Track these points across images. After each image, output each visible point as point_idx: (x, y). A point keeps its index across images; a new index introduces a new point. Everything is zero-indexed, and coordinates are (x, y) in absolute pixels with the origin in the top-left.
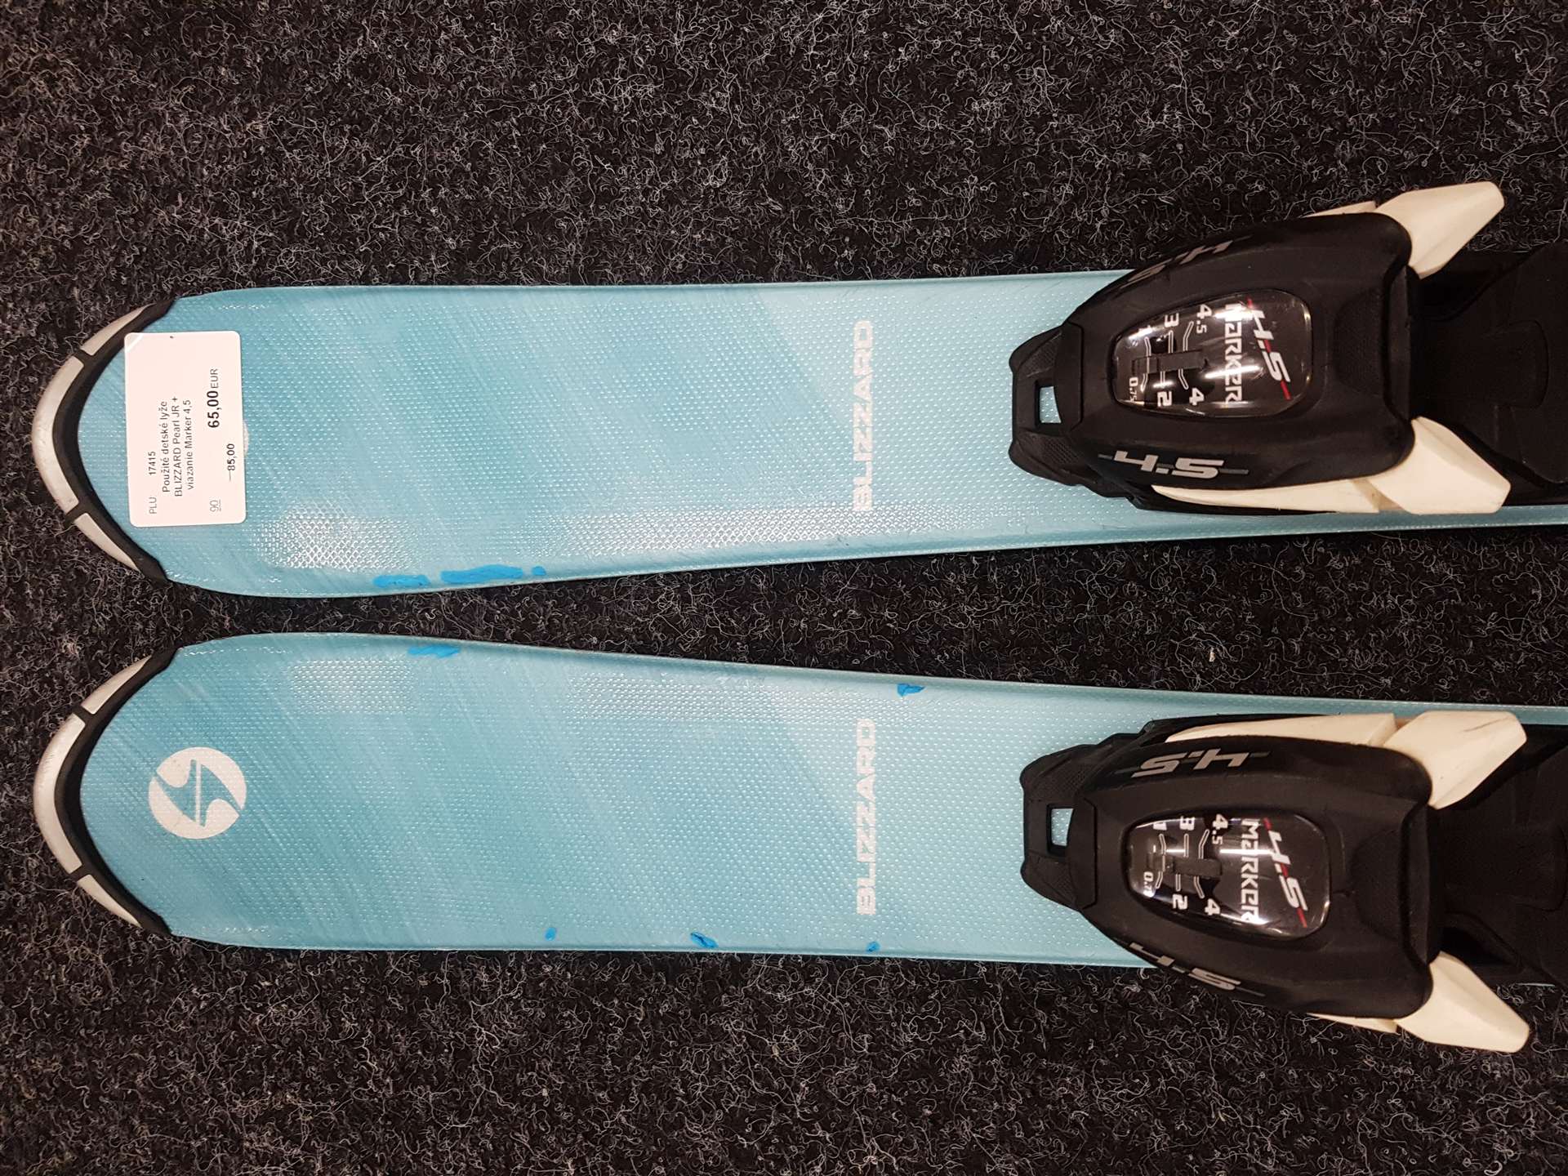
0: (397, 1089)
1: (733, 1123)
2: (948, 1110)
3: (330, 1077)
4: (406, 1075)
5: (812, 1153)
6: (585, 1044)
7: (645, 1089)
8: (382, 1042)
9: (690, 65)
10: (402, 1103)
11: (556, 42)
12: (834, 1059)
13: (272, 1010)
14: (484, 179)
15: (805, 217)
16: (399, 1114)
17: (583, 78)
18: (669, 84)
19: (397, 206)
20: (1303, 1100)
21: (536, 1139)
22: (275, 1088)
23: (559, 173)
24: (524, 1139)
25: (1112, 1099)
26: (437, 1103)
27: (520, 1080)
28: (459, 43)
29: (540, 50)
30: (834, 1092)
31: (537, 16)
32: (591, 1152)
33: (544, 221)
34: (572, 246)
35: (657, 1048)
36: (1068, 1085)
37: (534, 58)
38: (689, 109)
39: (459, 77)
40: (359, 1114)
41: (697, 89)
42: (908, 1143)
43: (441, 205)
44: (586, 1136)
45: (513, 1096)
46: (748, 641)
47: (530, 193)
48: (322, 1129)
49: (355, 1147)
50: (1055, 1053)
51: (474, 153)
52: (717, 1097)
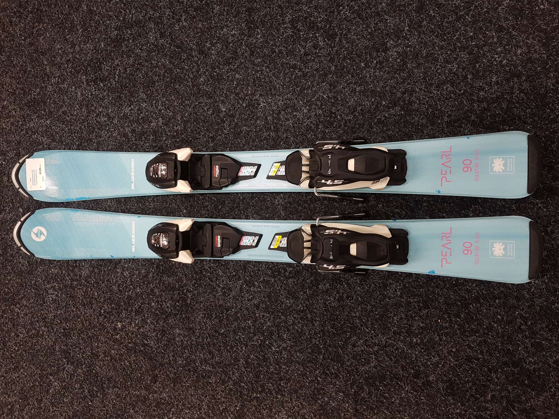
0: (71, 282)
1: (119, 286)
2: (149, 283)
3: (61, 280)
4: (72, 280)
5: (130, 290)
6: (98, 274)
7: (107, 281)
8: (69, 275)
9: (112, 115)
10: (72, 284)
11: (92, 110)
12: (133, 275)
13: (52, 270)
14: (82, 133)
15: (128, 141)
16: (71, 286)
17: (96, 116)
18: (109, 118)
19: (69, 136)
20: (196, 279)
21: (91, 290)
22: (53, 283)
23: (93, 132)
24: (90, 289)
25: (171, 280)
26: (77, 284)
27: (89, 280)
28: (78, 109)
29: (90, 111)
30: (133, 280)
31: (90, 105)
32: (99, 291)
33: (91, 140)
34: (95, 144)
35: (108, 275)
36: (165, 278)
37: (89, 113)
38: (111, 122)
39: (78, 115)
40: (66, 286)
41: (113, 119)
42: (143, 288)
43: (75, 136)
44: (99, 289)
45: (88, 283)
46: (121, 209)
47: (89, 135)
48: (60, 289)
49: (65, 292)
50: (163, 273)
51: (80, 128)
52: (117, 282)
